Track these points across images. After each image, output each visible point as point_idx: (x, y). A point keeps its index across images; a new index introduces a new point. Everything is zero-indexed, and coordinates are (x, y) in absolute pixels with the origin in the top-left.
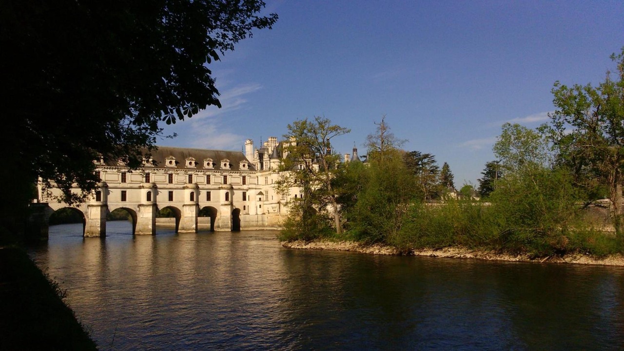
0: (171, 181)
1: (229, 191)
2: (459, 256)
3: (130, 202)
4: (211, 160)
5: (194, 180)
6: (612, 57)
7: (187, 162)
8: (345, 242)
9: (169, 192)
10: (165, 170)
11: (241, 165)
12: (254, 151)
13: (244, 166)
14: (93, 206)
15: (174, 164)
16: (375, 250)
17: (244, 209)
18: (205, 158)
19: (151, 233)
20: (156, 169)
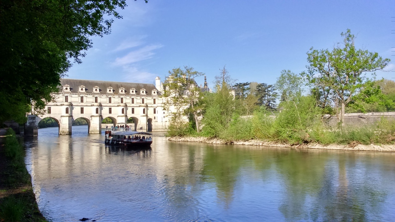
0: (110, 102)
1: (145, 108)
2: (256, 144)
3: (86, 114)
4: (135, 89)
5: (124, 101)
6: (342, 34)
7: (120, 91)
8: (201, 137)
9: (109, 108)
10: (107, 95)
11: (153, 92)
12: (160, 84)
13: (154, 92)
14: (64, 116)
15: (112, 92)
16: (214, 141)
17: (155, 119)
18: (131, 88)
19: (99, 133)
20: (101, 94)
